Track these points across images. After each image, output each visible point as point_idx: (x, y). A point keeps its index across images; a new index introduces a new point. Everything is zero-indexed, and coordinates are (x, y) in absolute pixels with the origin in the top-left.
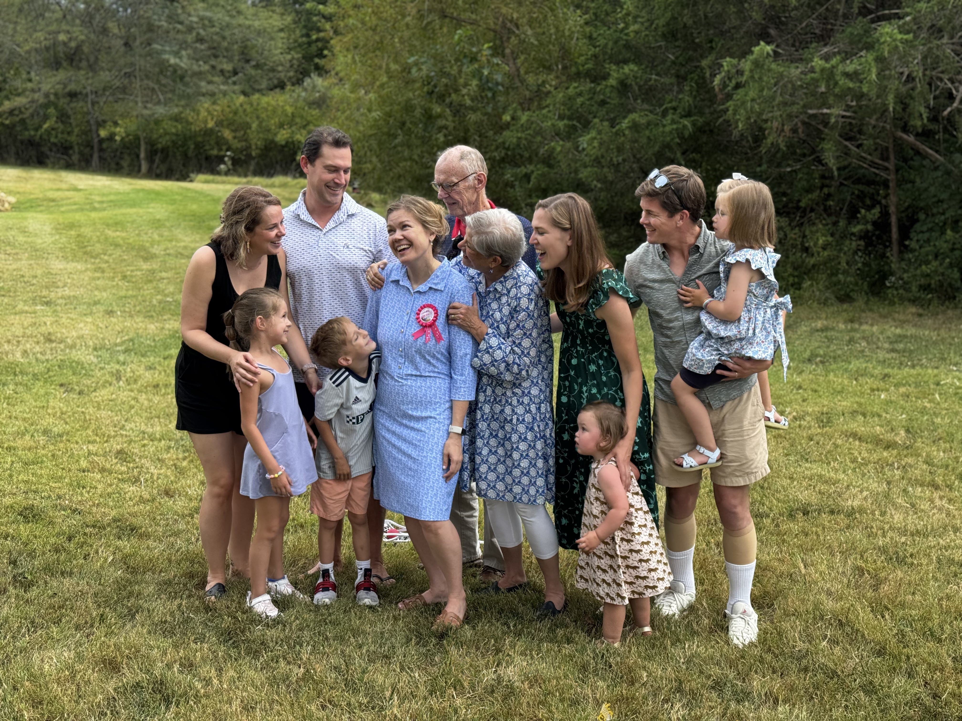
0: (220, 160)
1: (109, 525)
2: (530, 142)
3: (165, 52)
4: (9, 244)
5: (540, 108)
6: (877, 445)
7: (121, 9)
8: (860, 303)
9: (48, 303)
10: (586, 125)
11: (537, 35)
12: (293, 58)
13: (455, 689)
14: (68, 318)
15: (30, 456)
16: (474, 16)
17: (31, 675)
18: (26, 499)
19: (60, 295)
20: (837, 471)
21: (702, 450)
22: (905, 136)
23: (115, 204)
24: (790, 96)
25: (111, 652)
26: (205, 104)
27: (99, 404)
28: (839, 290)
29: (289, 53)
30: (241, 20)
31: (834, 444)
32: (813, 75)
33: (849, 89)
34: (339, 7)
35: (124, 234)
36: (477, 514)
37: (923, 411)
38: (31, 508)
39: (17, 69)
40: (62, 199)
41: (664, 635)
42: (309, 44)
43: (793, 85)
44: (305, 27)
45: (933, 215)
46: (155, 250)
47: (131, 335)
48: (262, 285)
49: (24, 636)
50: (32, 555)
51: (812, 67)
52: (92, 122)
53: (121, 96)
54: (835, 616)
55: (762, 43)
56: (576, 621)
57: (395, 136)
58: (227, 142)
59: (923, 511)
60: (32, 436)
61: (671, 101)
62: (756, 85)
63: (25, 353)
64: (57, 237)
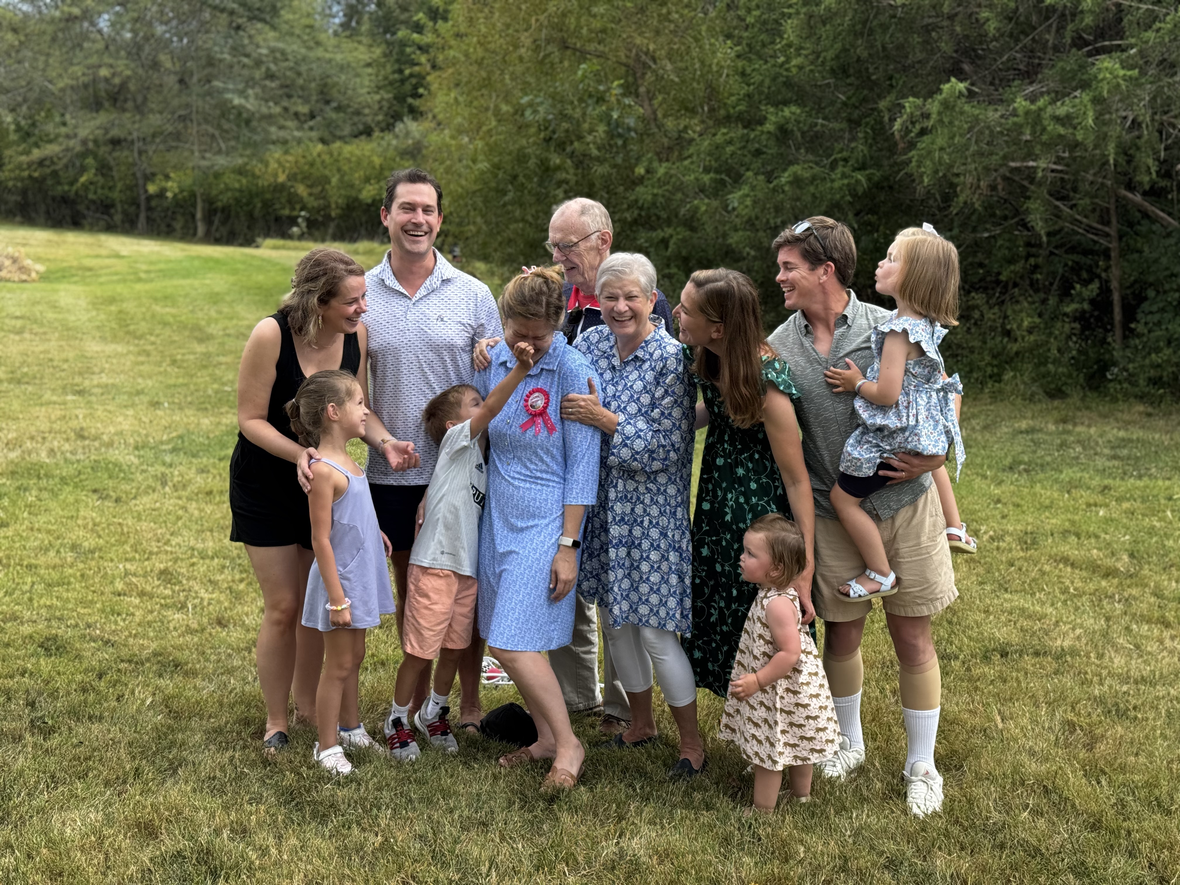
0: (293, 221)
1: (148, 660)
2: (669, 200)
3: (227, 90)
4: (35, 321)
5: (681, 158)
6: (1094, 572)
7: (175, 39)
8: (1075, 399)
9: (80, 393)
10: (737, 179)
11: (678, 71)
12: (382, 99)
13: (567, 865)
14: (105, 410)
15: (55, 575)
16: (601, 48)
17: (50, 840)
18: (49, 627)
19: (95, 382)
20: (1043, 603)
21: (873, 575)
22: (1130, 195)
23: (165, 274)
24: (988, 144)
25: (147, 814)
26: (276, 154)
27: (139, 514)
28: (1049, 383)
29: (377, 93)
30: (319, 52)
31: (1040, 570)
32: (1015, 119)
33: (1060, 136)
34: (438, 36)
35: (173, 311)
36: (596, 649)
37: (1151, 531)
38: (55, 638)
39: (49, 110)
40: (102, 268)
41: (825, 802)
42: (403, 81)
43: (992, 132)
44: (398, 61)
45: (1165, 292)
46: (214, 329)
47: (180, 431)
48: (336, 366)
49: (41, 793)
50: (54, 695)
51: (1015, 109)
52: (139, 175)
53: (174, 144)
54: (1039, 781)
55: (953, 79)
56: (717, 784)
57: (504, 193)
58: (301, 200)
59: (1150, 653)
60: (58, 552)
61: (841, 151)
62: (946, 131)
63: (52, 452)
64: (94, 313)
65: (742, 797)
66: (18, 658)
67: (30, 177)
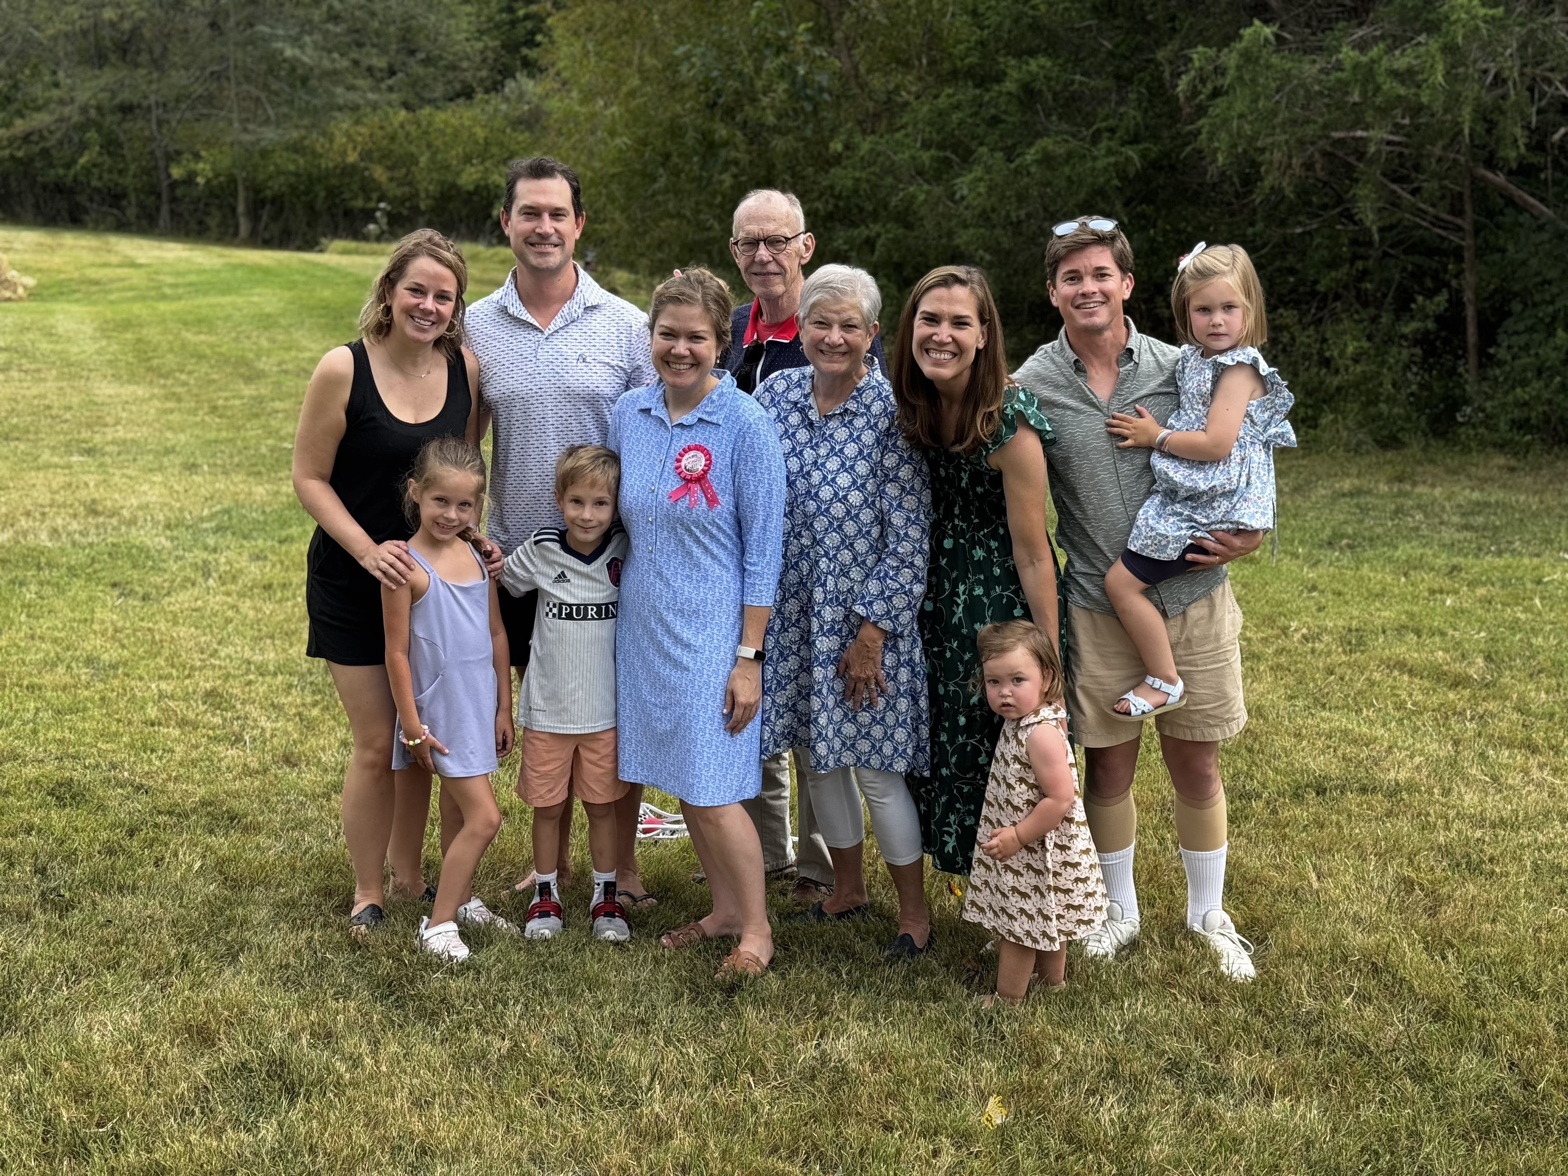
0: (369, 216)
1: (194, 811)
2: (875, 186)
3: (277, 38)
4: (25, 354)
5: (892, 129)
6: (1438, 680)
8: (1415, 449)
9: (89, 452)
10: (967, 157)
11: (887, 9)
12: (486, 48)
13: (753, 1074)
14: (124, 475)
15: (66, 699)
17: (73, 1051)
18: (59, 768)
19: (109, 437)
20: (1372, 723)
21: (1157, 683)
22: (1490, 175)
23: (196, 289)
24: (1303, 108)
25: (199, 1015)
26: (343, 124)
27: (175, 615)
28: (1380, 428)
29: (479, 39)
31: (1368, 679)
32: (1339, 74)
33: (1399, 97)
35: (212, 339)
36: (787, 793)
37: (1514, 626)
38: (70, 782)
39: (35, 66)
40: (112, 281)
41: (1089, 988)
42: (513, 23)
43: (1307, 91)
45: (1535, 305)
46: (264, 364)
47: (227, 503)
49: (59, 988)
50: (71, 858)
51: (1338, 61)
52: (159, 154)
53: (205, 111)
54: (1366, 957)
55: (1257, 22)
56: (947, 966)
57: (654, 178)
58: (378, 187)
59: (1511, 787)
60: (69, 667)
61: (1106, 118)
62: (1247, 92)
63: (54, 532)
64: (104, 343)
65: (980, 983)
66: (21, 809)
67: (12, 157)
